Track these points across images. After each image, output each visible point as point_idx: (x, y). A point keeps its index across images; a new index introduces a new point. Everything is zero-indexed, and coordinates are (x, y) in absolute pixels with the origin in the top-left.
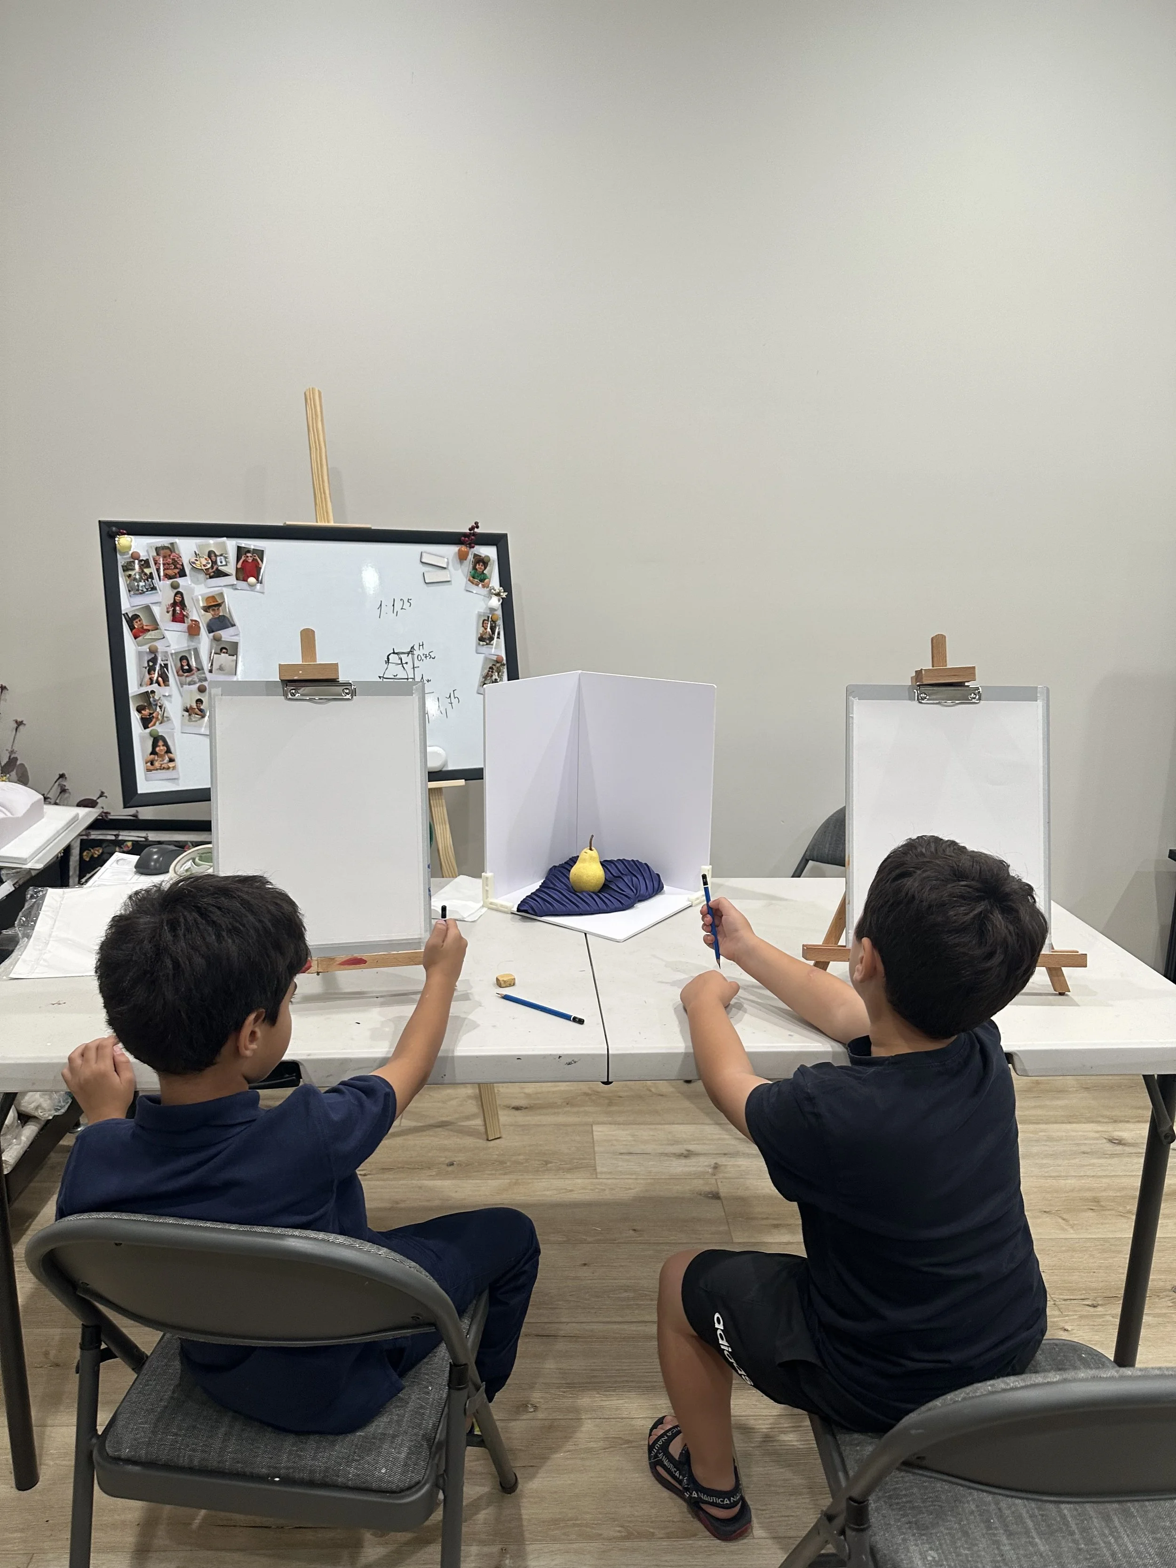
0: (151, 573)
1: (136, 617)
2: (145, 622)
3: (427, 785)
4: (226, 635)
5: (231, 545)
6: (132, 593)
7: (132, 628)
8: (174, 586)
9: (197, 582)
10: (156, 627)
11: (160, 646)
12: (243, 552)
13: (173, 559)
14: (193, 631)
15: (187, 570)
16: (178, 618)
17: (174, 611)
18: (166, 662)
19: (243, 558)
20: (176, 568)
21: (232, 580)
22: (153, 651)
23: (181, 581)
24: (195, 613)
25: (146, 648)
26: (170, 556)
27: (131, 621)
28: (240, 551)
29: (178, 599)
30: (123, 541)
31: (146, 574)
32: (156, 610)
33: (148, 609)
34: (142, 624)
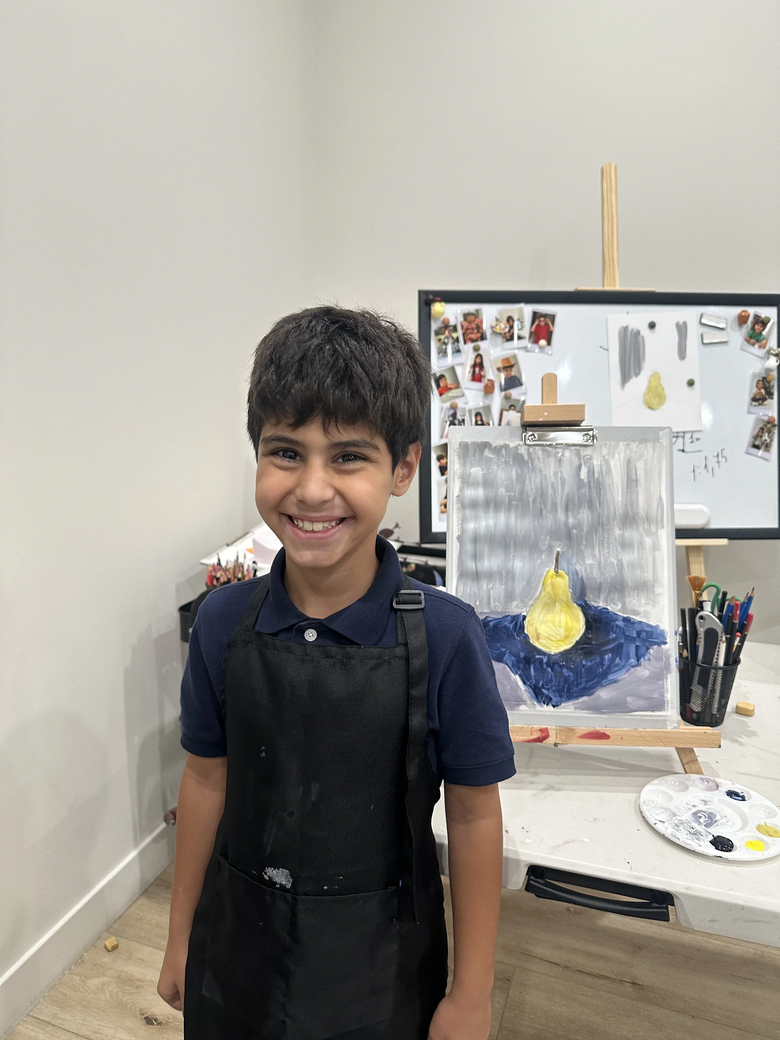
0: (458, 338)
1: (442, 376)
2: (449, 381)
3: (674, 542)
4: (515, 393)
5: (528, 310)
6: (441, 355)
7: (438, 386)
8: (476, 349)
9: (495, 346)
10: (458, 386)
11: (460, 403)
12: (538, 315)
13: (477, 325)
14: (489, 390)
15: (488, 334)
16: (476, 378)
17: (474, 371)
18: (463, 418)
19: (536, 323)
20: (478, 332)
21: (526, 343)
22: (454, 407)
23: (482, 344)
24: (490, 373)
25: (448, 405)
26: (474, 321)
27: (439, 379)
28: (536, 316)
29: (478, 360)
30: (438, 308)
31: (453, 338)
32: (459, 371)
33: (452, 369)
34: (446, 383)
